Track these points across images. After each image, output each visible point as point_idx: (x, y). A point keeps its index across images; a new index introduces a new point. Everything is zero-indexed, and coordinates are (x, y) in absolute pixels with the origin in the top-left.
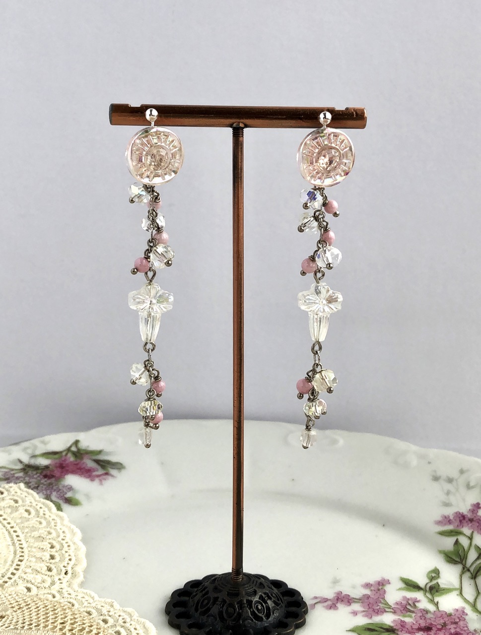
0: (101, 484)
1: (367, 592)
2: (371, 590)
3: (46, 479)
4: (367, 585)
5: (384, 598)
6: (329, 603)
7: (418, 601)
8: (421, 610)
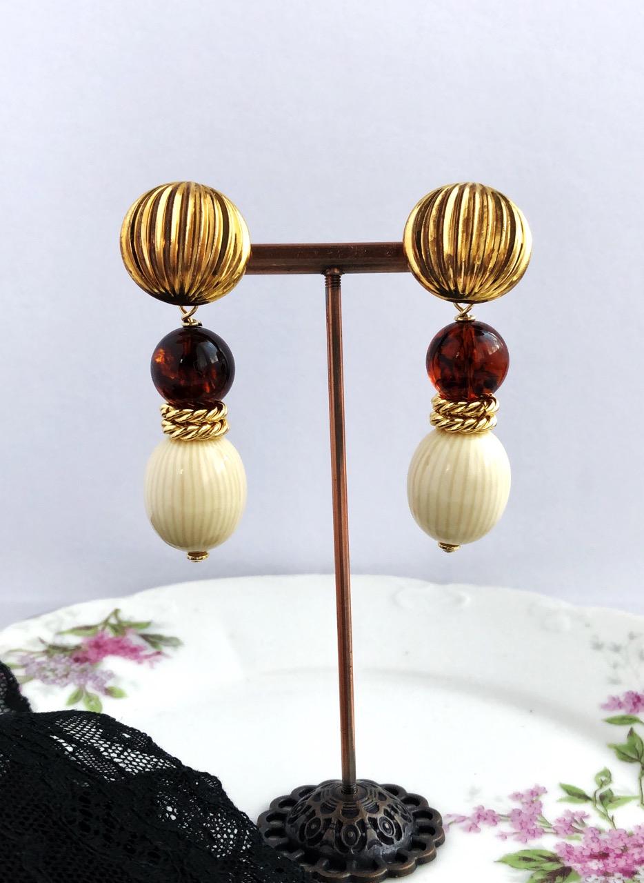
0: (152, 667)
1: (517, 805)
2: (523, 803)
3: (77, 664)
4: (517, 796)
5: (540, 814)
6: (468, 823)
7: (587, 817)
8: (593, 829)
